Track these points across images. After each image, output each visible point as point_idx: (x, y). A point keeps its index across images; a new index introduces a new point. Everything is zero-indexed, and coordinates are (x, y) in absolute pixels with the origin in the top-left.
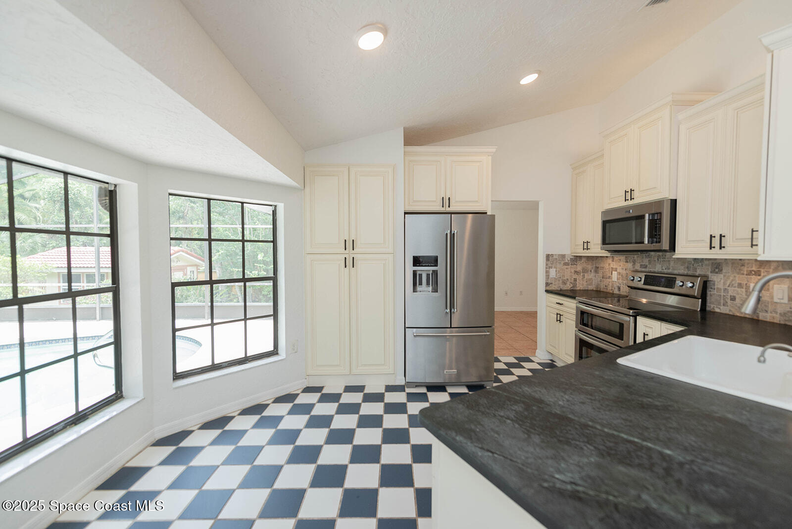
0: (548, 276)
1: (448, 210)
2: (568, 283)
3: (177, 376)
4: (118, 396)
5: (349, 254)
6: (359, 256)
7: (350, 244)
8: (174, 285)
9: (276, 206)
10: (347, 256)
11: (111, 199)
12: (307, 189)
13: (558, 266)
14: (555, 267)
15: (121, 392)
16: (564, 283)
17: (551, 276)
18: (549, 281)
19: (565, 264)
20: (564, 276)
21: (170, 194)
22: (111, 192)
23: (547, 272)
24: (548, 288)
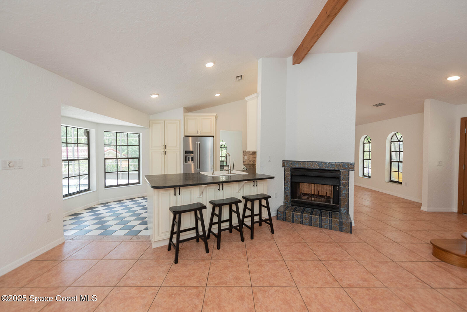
0: (244, 159)
1: (200, 135)
2: (251, 161)
3: (106, 187)
4: (89, 189)
5: (164, 150)
6: (168, 151)
7: (165, 147)
8: (105, 159)
9: (139, 134)
10: (164, 151)
11: (88, 134)
12: (150, 128)
13: (248, 155)
14: (247, 156)
15: (90, 189)
16: (250, 161)
17: (245, 159)
18: (244, 161)
19: (250, 154)
20: (250, 159)
21: (104, 131)
22: (88, 132)
23: (244, 157)
24: (244, 163)
